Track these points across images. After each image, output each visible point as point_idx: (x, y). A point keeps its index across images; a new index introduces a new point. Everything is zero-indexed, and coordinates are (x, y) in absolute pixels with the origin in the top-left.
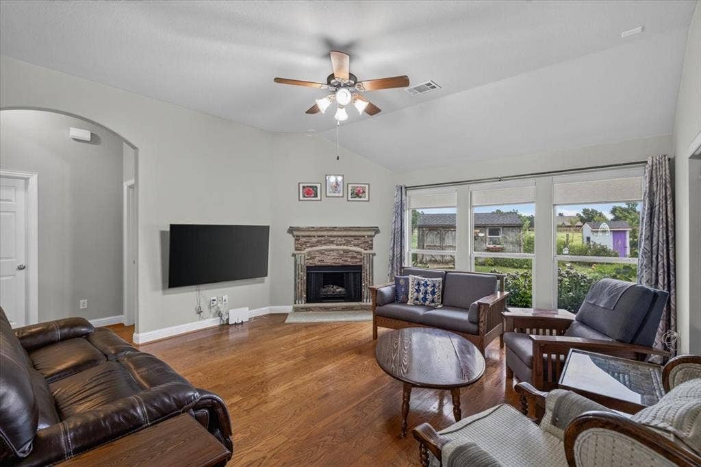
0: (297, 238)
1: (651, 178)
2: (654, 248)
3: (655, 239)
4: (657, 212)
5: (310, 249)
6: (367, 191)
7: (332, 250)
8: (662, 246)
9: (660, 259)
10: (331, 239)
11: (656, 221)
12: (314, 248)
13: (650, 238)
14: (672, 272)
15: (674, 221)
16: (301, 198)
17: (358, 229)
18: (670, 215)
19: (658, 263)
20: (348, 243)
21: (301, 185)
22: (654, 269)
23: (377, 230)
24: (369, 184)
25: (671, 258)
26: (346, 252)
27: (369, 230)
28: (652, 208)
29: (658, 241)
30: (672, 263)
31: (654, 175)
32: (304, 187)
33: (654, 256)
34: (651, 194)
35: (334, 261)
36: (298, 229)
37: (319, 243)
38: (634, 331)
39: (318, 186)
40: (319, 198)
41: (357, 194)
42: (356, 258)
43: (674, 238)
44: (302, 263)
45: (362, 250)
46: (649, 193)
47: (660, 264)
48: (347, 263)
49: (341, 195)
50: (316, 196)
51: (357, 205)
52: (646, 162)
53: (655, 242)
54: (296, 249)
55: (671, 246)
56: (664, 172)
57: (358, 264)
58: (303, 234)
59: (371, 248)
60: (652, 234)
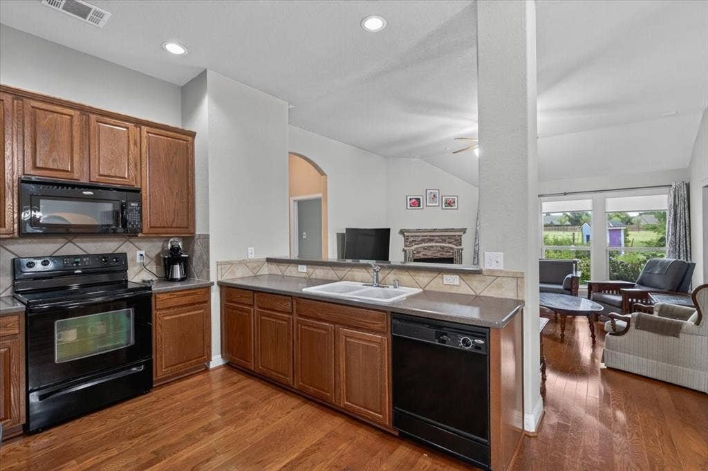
0: (406, 238)
1: (675, 196)
2: (678, 240)
3: (678, 234)
4: (679, 218)
5: (416, 246)
6: (456, 201)
7: (432, 247)
8: (683, 239)
9: (681, 247)
10: (432, 238)
11: (678, 223)
12: (420, 245)
13: (674, 234)
14: (689, 255)
15: (690, 223)
16: (409, 207)
17: (452, 230)
18: (687, 219)
19: (680, 250)
20: (444, 241)
21: (408, 198)
22: (677, 254)
23: (464, 231)
24: (457, 196)
25: (689, 246)
26: (443, 248)
27: (459, 231)
28: (675, 215)
29: (680, 235)
30: (688, 249)
31: (677, 194)
32: (410, 199)
33: (677, 246)
34: (675, 206)
35: (434, 255)
36: (409, 231)
37: (423, 241)
38: (678, 283)
39: (421, 198)
40: (421, 207)
41: (449, 204)
42: (449, 252)
43: (690, 234)
44: (411, 256)
45: (454, 246)
46: (674, 205)
47: (681, 251)
48: (443, 256)
49: (437, 204)
50: (420, 206)
51: (449, 212)
52: (671, 186)
53: (678, 237)
54: (406, 246)
55: (688, 239)
56: (683, 192)
57: (452, 257)
58: (411, 234)
59: (460, 245)
60: (676, 231)
